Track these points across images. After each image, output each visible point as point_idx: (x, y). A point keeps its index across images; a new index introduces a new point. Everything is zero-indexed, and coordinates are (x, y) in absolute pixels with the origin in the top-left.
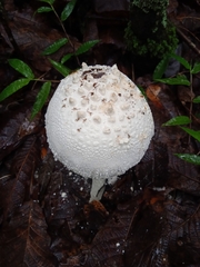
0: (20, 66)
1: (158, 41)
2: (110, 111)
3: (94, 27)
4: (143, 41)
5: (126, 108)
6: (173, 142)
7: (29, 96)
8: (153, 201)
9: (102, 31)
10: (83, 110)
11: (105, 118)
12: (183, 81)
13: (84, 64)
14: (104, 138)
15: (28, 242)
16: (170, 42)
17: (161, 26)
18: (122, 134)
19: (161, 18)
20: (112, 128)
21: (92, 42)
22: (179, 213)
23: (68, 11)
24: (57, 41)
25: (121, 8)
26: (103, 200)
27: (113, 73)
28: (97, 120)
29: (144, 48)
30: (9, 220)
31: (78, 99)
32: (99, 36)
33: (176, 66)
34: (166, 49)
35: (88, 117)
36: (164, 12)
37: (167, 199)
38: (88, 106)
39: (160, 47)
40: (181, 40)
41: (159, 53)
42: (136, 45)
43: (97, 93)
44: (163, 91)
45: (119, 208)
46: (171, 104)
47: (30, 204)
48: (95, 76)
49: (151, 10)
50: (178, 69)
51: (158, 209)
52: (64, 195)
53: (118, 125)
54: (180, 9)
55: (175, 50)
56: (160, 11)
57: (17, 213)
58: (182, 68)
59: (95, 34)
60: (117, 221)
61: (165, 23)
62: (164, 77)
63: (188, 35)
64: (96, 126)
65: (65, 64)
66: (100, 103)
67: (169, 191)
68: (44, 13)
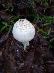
0: (4, 23)
1: (33, 14)
2: (26, 27)
3: (19, 13)
4: (30, 14)
5: (29, 27)
6: (40, 35)
7: (6, 30)
8: (38, 49)
9: (21, 13)
10: (21, 28)
11: (25, 29)
12: (40, 22)
13: (19, 19)
14: (26, 33)
15: (11, 63)
16: (36, 14)
17: (33, 10)
18: (29, 32)
19: (33, 9)
20: (27, 30)
21: (19, 16)
22: (44, 51)
23: (12, 10)
24: (11, 17)
25: (24, 8)
26: (27, 50)
27: (25, 20)
28: (24, 29)
29: (30, 16)
30: (6, 58)
31: (19, 26)
32: (20, 15)
33: (38, 19)
34: (35, 15)
35: (22, 29)
36: (34, 7)
37: (41, 48)
38: (21, 27)
39: (34, 15)
40: (38, 13)
41: (34, 16)
42: (29, 15)
43: (23, 24)
44: (36, 25)
45: (31, 51)
46: (38, 27)
47: (10, 54)
48: (22, 21)
49: (31, 7)
50: (39, 19)
51: (39, 50)
52: (18, 50)
53: (28, 30)
54: (37, 7)
55: (37, 15)
56: (33, 7)
57: (7, 56)
58: (40, 19)
59: (19, 14)
60: (31, 54)
61: (34, 10)
62: (36, 21)
63: (40, 12)
64: (24, 31)
65: (13, 21)
66: (24, 26)
67: (41, 46)
68: (7, 11)
